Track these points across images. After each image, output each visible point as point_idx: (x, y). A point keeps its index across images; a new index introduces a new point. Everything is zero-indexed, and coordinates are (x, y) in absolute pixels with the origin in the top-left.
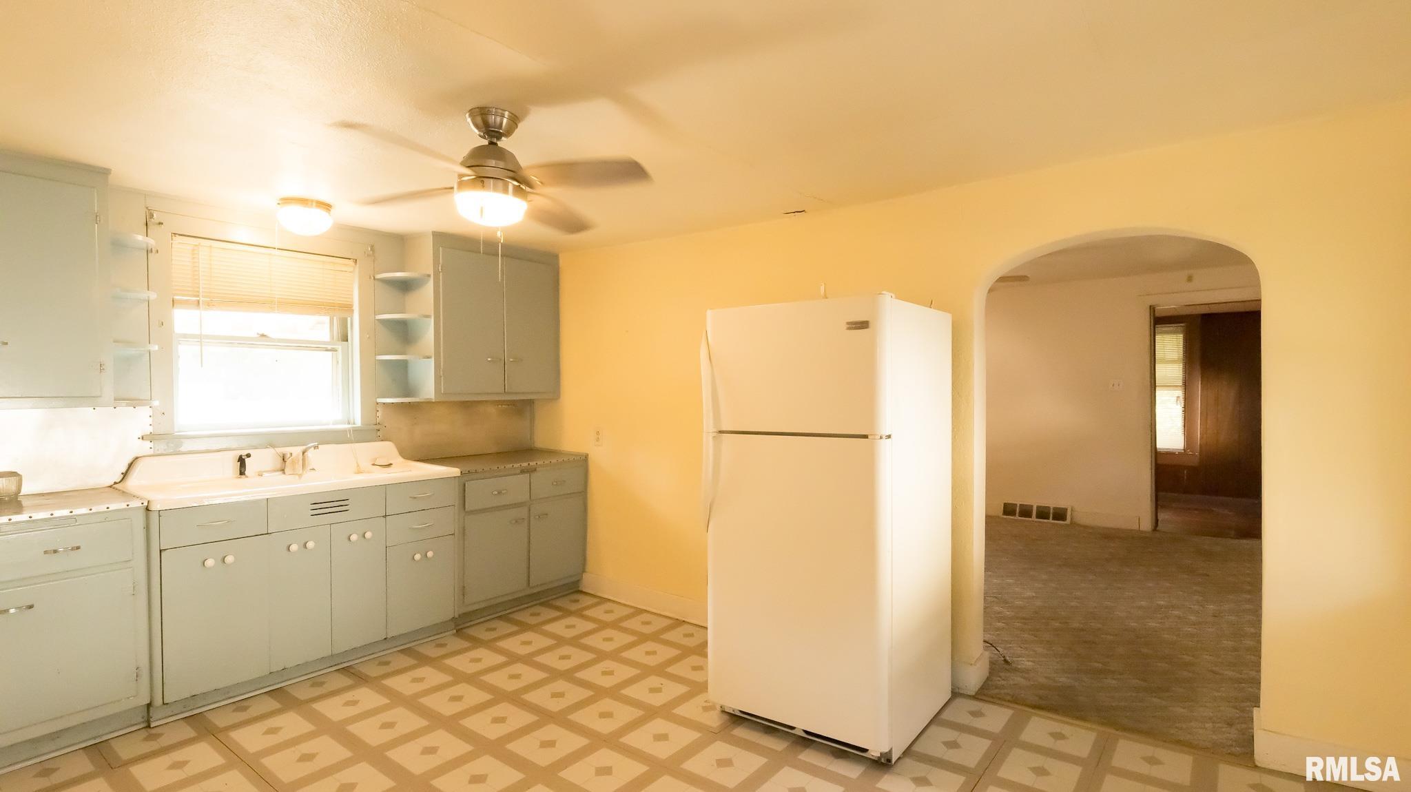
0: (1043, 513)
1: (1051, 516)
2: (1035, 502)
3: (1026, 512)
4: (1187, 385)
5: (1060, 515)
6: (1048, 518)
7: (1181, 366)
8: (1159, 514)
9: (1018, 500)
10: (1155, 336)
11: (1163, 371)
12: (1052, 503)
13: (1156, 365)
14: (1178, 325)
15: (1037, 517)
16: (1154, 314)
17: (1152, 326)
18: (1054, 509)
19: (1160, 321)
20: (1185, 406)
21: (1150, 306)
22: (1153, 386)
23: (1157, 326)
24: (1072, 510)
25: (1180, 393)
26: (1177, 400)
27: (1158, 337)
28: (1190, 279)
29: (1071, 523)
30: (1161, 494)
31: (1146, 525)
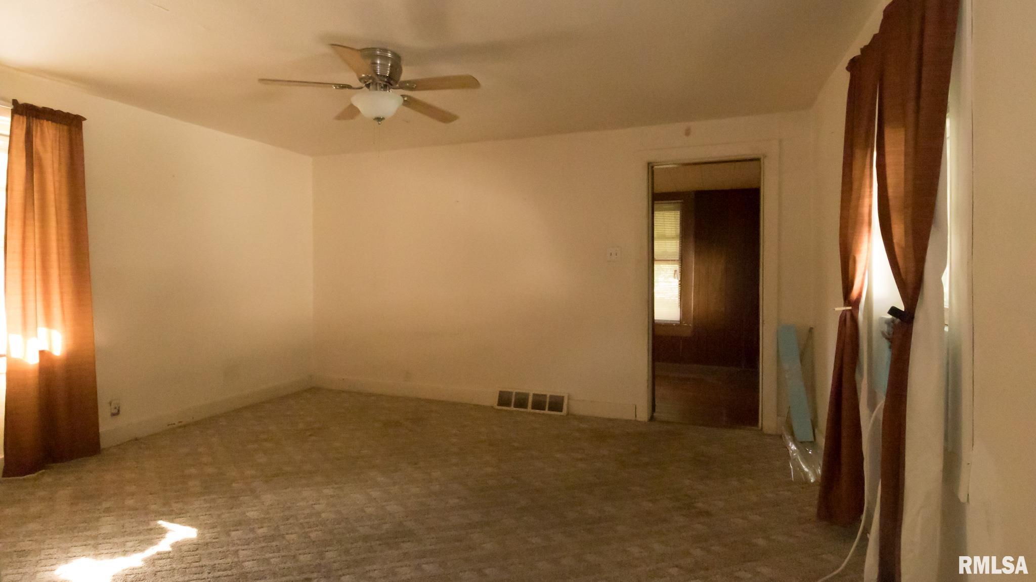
0: (539, 403)
1: (547, 407)
2: (533, 388)
3: (521, 402)
4: (683, 260)
5: (556, 404)
6: (544, 409)
7: (678, 242)
8: (656, 388)
9: (514, 387)
10: (653, 213)
11: (660, 247)
12: (548, 390)
13: (655, 242)
14: (676, 201)
15: (533, 408)
16: (653, 188)
17: (650, 202)
18: (551, 397)
19: (658, 198)
20: (681, 279)
21: (649, 164)
22: (652, 260)
23: (656, 202)
24: (569, 399)
25: (677, 267)
26: (675, 274)
27: (657, 214)
28: (688, 133)
29: (568, 414)
30: (657, 363)
31: (643, 415)
